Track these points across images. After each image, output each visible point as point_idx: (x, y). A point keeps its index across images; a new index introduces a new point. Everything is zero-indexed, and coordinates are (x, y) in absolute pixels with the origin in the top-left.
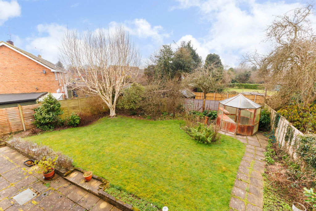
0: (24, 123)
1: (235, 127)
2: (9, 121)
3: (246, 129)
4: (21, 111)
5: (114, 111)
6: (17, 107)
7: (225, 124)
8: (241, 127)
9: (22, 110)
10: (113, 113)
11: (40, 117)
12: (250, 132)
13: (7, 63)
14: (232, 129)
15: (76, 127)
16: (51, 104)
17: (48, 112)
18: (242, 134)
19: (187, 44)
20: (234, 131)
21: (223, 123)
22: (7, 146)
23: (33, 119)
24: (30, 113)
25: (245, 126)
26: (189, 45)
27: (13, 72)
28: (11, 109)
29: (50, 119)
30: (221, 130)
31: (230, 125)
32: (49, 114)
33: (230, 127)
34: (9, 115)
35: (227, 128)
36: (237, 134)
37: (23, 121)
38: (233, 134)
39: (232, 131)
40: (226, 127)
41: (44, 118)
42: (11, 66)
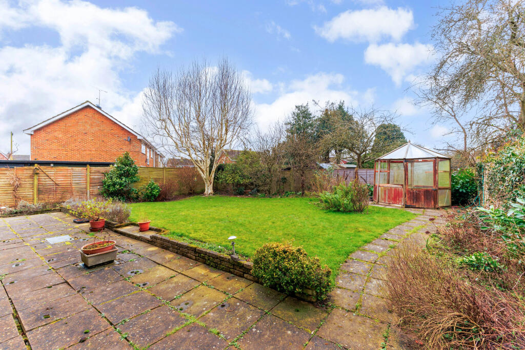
0: (90, 190)
1: (402, 194)
2: (73, 184)
3: (423, 197)
4: (88, 174)
5: (211, 187)
6: (85, 168)
7: (385, 191)
8: (413, 193)
9: (90, 172)
10: (209, 190)
11: (109, 182)
12: (430, 201)
13: (89, 127)
14: (398, 199)
15: (153, 201)
16: (126, 165)
17: (120, 176)
18: (417, 206)
19: (338, 106)
20: (401, 201)
21: (382, 192)
22: (62, 212)
23: (101, 187)
24: (99, 179)
25: (419, 191)
26: (340, 107)
27: (93, 139)
28: (77, 169)
29: (121, 185)
30: (380, 203)
31: (393, 192)
32: (122, 179)
33: (393, 196)
34: (73, 177)
35: (389, 198)
36: (407, 207)
37: (88, 188)
38: (399, 207)
39: (398, 201)
40: (387, 197)
41: (114, 185)
42: (92, 131)
